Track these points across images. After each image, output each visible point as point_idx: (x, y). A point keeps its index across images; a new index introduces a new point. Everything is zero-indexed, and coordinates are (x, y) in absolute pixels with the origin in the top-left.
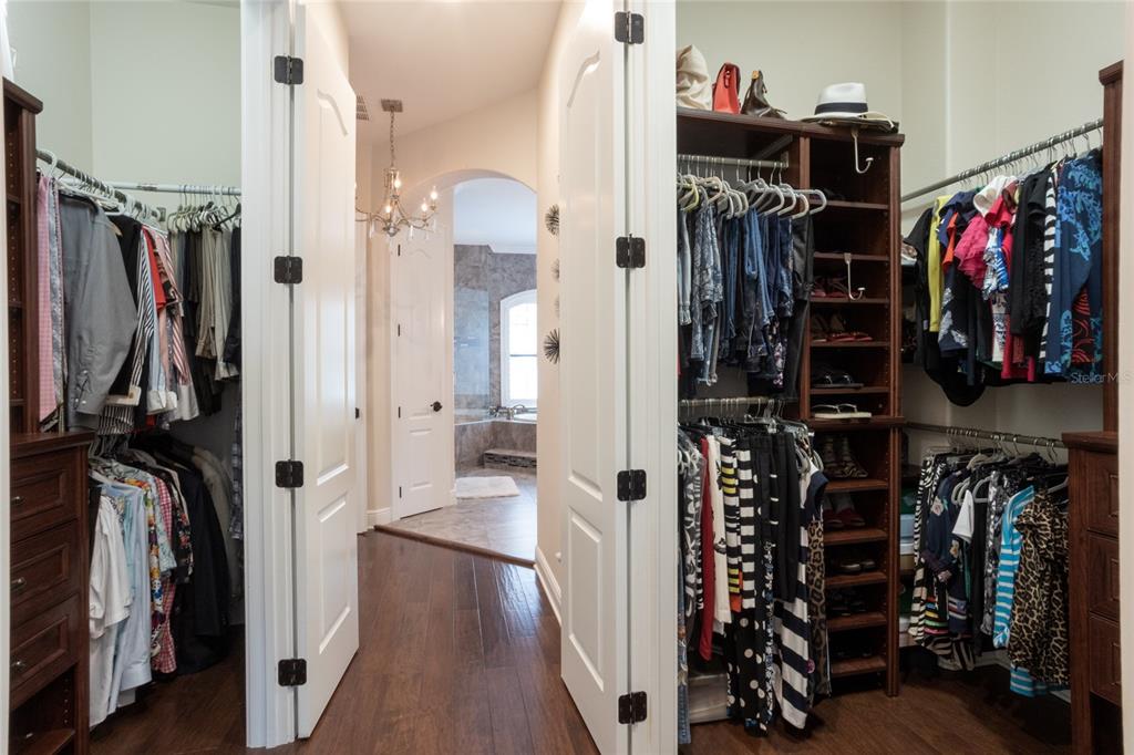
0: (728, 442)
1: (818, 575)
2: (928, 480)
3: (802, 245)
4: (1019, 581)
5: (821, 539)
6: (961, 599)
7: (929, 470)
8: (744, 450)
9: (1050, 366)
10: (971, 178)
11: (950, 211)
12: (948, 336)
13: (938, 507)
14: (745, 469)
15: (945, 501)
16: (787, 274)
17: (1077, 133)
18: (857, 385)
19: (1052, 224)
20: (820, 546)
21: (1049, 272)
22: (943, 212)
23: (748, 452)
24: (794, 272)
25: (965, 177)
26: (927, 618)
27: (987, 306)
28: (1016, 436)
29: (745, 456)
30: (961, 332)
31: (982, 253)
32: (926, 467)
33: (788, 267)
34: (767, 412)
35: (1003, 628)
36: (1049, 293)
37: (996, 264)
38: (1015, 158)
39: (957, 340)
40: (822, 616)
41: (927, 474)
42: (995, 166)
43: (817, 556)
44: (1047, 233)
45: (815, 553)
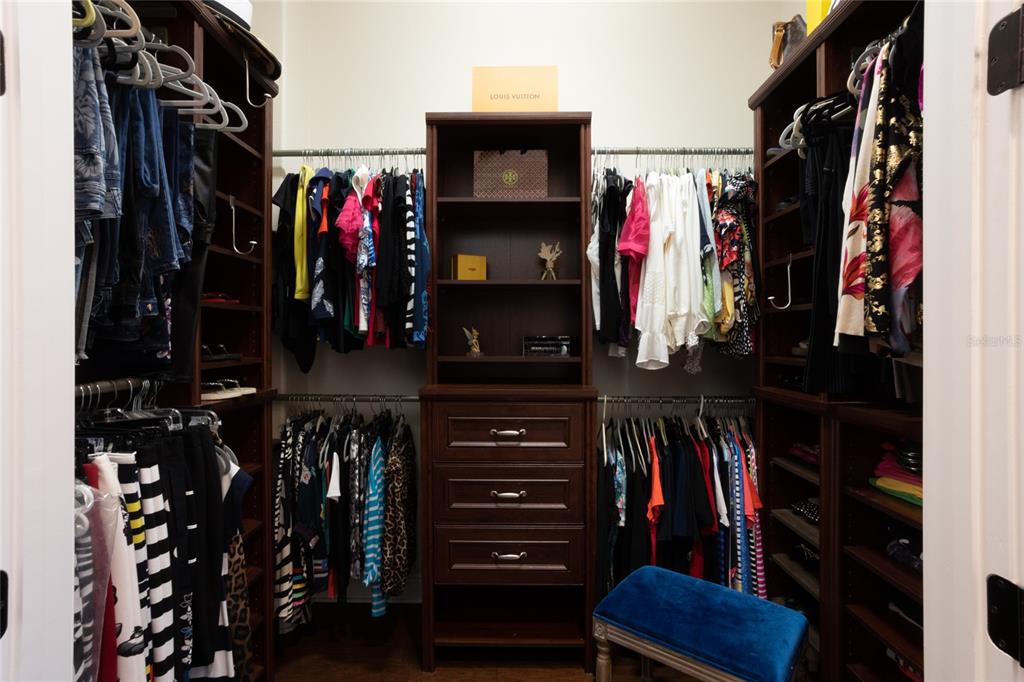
0: (130, 458)
1: (242, 606)
2: (289, 451)
3: (205, 168)
4: (388, 521)
5: (243, 557)
6: (323, 558)
7: (290, 441)
8: (149, 465)
9: (418, 335)
10: (314, 158)
11: (321, 183)
12: (321, 305)
13: (306, 476)
14: (154, 495)
15: (313, 468)
16: (186, 201)
17: (401, 153)
18: (236, 355)
19: (411, 219)
20: (243, 566)
21: (412, 257)
22: (314, 182)
23: (155, 468)
24: (196, 202)
25: (309, 155)
26: (296, 591)
27: (356, 279)
28: (354, 396)
29: (151, 475)
30: (330, 302)
31: (358, 231)
32: (287, 439)
33: (188, 192)
34: (137, 402)
35: (372, 566)
36: (413, 275)
37: (368, 242)
38: (355, 154)
39: (328, 309)
40: (249, 655)
41: (287, 446)
42: (338, 154)
43: (240, 581)
44: (408, 225)
45: (237, 578)
